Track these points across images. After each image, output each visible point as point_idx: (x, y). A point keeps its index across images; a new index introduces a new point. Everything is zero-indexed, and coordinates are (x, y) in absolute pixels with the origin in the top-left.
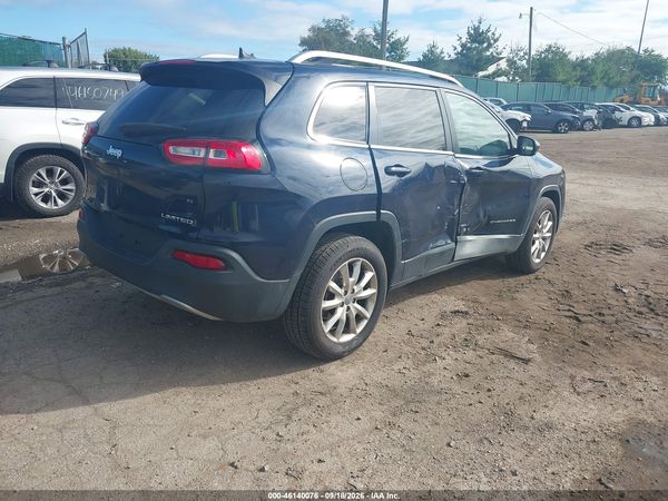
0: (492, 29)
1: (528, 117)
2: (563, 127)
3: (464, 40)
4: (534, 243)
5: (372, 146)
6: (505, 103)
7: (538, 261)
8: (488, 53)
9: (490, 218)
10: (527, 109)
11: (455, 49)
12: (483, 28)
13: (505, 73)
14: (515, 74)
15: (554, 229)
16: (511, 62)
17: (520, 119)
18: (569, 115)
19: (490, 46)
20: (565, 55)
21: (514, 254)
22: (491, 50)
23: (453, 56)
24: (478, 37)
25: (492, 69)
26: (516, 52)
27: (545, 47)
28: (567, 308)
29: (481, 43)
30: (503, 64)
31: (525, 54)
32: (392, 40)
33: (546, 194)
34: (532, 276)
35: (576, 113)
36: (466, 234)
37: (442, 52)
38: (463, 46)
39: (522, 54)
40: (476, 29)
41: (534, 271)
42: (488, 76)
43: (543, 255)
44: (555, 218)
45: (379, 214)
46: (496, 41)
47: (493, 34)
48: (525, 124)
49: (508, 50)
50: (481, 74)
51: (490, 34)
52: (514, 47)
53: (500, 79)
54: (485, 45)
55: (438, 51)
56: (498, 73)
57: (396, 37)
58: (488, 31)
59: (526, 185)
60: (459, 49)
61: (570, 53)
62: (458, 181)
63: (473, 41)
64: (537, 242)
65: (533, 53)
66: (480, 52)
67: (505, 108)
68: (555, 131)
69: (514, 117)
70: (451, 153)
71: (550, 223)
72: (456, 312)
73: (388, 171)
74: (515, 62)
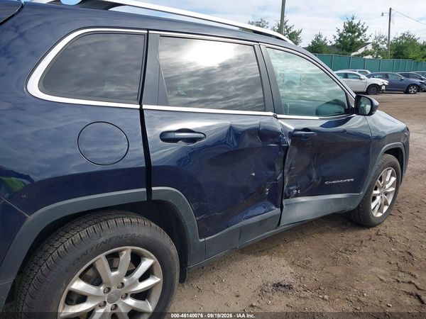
0: (362, 23)
1: (386, 82)
2: (412, 90)
3: (341, 31)
4: (374, 198)
5: (144, 107)
6: (369, 73)
7: (380, 215)
8: (359, 40)
9: (324, 179)
10: (386, 77)
11: (335, 37)
12: (355, 22)
13: (371, 53)
14: (379, 53)
15: (397, 184)
16: (375, 46)
17: (380, 84)
18: (417, 81)
19: (360, 34)
20: (415, 40)
21: (354, 210)
22: (361, 37)
23: (334, 43)
24: (351, 28)
25: (361, 51)
26: (379, 38)
27: (400, 35)
28: (408, 278)
29: (353, 32)
30: (370, 47)
31: (386, 39)
32: (290, 32)
33: (389, 152)
34: (372, 231)
35: (422, 79)
36: (297, 195)
37: (326, 40)
38: (341, 35)
39: (383, 40)
40: (350, 23)
41: (374, 226)
42: (358, 55)
43: (386, 208)
44: (399, 175)
45: (149, 192)
46: (364, 31)
47: (362, 26)
48: (383, 88)
49: (373, 37)
50: (353, 54)
51: (360, 26)
52: (378, 35)
53: (366, 57)
54: (357, 34)
55: (323, 39)
56: (365, 53)
57: (293, 30)
58: (358, 24)
59: (366, 144)
60: (338, 37)
61: (419, 38)
62: (279, 143)
63: (348, 32)
64: (378, 198)
65: (391, 39)
66: (353, 40)
67: (369, 76)
68: (407, 92)
69: (376, 83)
70: (271, 114)
71: (394, 179)
72: (278, 285)
73: (165, 137)
74: (378, 46)
